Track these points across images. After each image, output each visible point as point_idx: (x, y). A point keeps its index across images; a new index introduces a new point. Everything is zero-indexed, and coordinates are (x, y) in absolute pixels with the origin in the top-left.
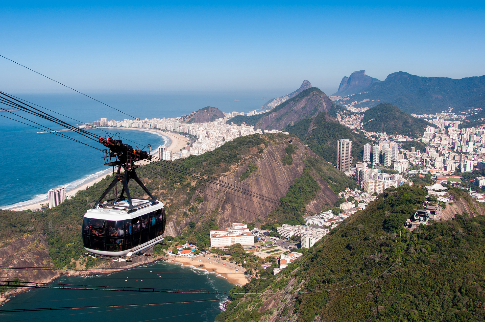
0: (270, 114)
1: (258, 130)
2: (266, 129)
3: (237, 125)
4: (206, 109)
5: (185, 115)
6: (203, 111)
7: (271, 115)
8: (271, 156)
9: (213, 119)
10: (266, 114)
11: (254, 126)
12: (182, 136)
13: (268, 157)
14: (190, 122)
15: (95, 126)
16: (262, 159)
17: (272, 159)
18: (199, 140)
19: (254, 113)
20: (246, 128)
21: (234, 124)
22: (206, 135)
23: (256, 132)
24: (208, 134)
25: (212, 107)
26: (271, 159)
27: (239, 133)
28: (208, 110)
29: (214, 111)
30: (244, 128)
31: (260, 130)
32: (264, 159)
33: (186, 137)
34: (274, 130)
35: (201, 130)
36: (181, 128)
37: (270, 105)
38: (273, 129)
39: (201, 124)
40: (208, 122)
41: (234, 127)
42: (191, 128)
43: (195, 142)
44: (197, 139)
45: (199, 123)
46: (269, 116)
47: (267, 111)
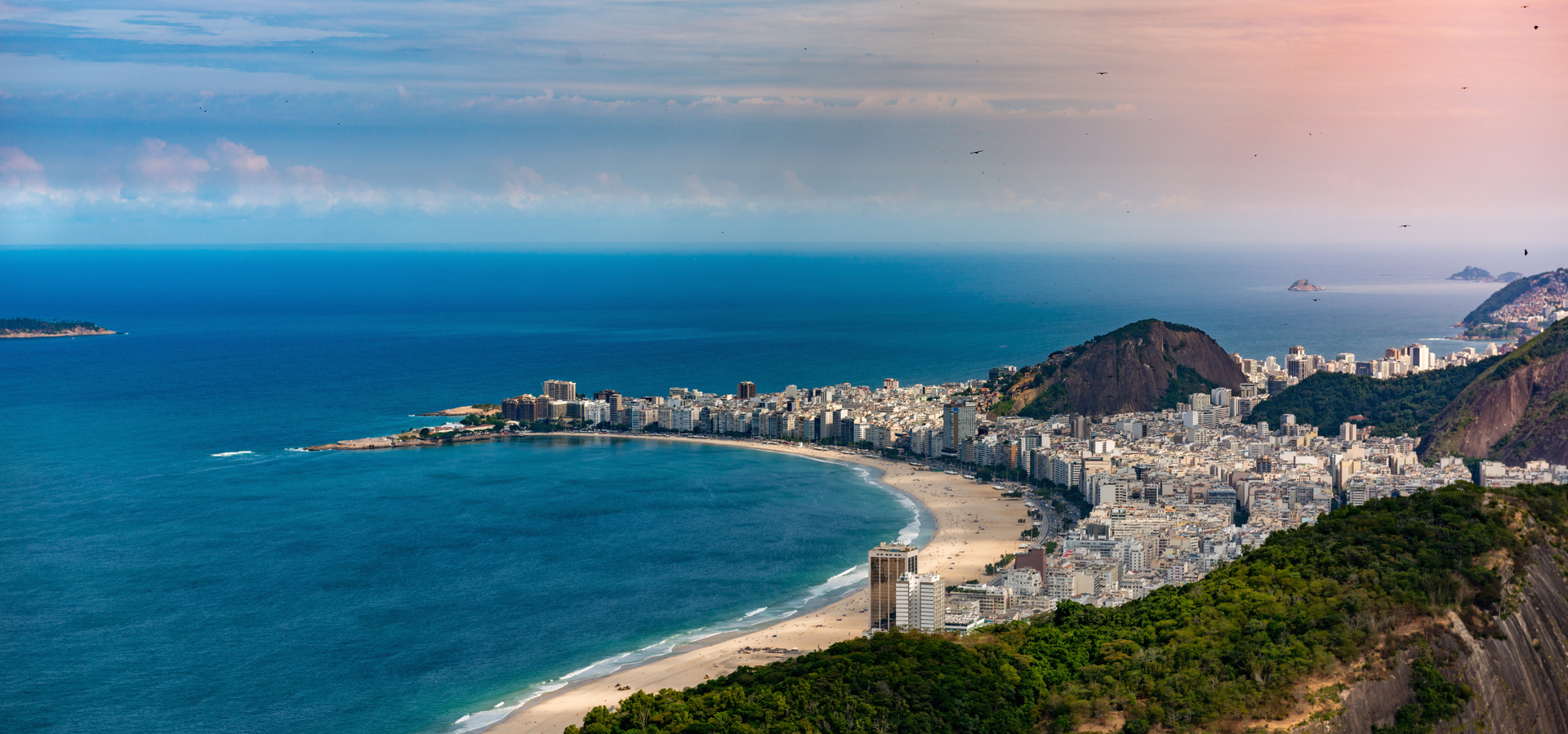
0: (1517, 367)
1: (1445, 462)
2: (1492, 459)
3: (1316, 429)
4: (1136, 338)
5: (1013, 369)
6: (1118, 344)
7: (1523, 371)
8: (1553, 623)
9: (1174, 396)
10: (1492, 370)
11: (1419, 440)
12: (996, 488)
13: (1529, 626)
14: (1037, 411)
15: (513, 422)
16: (1496, 642)
17: (1555, 639)
18: (1098, 515)
19: (1416, 362)
20: (1368, 452)
21: (1299, 422)
22: (1139, 485)
23: (1433, 471)
24: (1146, 481)
25: (1168, 325)
26: (1550, 641)
27: (1328, 479)
28: (1147, 342)
29: (1183, 345)
30: (1358, 451)
31: (1459, 461)
32: (1509, 643)
33: (1017, 495)
34: (1544, 465)
35: (1107, 458)
36: (991, 439)
37: (1507, 315)
38: (1538, 455)
39: (1105, 420)
40: (1146, 409)
41: (1300, 441)
42: (1046, 441)
43: (1069, 524)
44: (1086, 509)
45: (1093, 413)
46: (1513, 378)
47: (1494, 349)
